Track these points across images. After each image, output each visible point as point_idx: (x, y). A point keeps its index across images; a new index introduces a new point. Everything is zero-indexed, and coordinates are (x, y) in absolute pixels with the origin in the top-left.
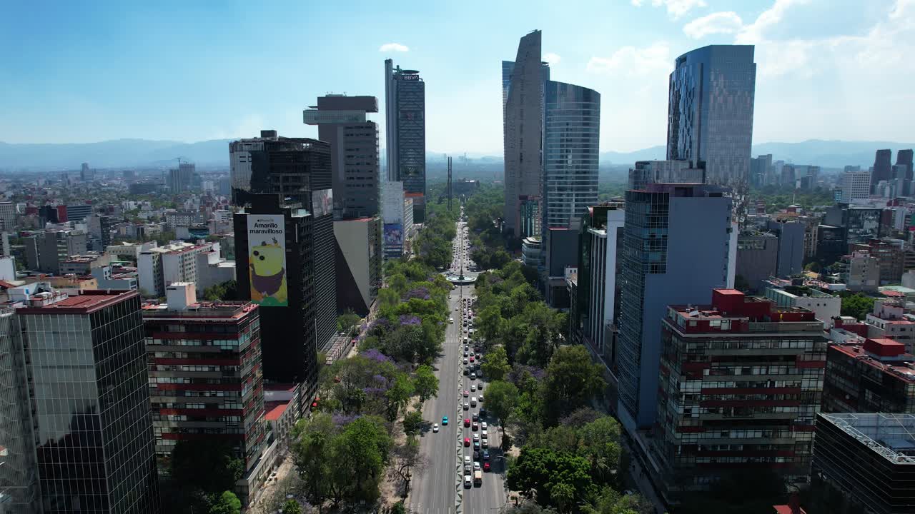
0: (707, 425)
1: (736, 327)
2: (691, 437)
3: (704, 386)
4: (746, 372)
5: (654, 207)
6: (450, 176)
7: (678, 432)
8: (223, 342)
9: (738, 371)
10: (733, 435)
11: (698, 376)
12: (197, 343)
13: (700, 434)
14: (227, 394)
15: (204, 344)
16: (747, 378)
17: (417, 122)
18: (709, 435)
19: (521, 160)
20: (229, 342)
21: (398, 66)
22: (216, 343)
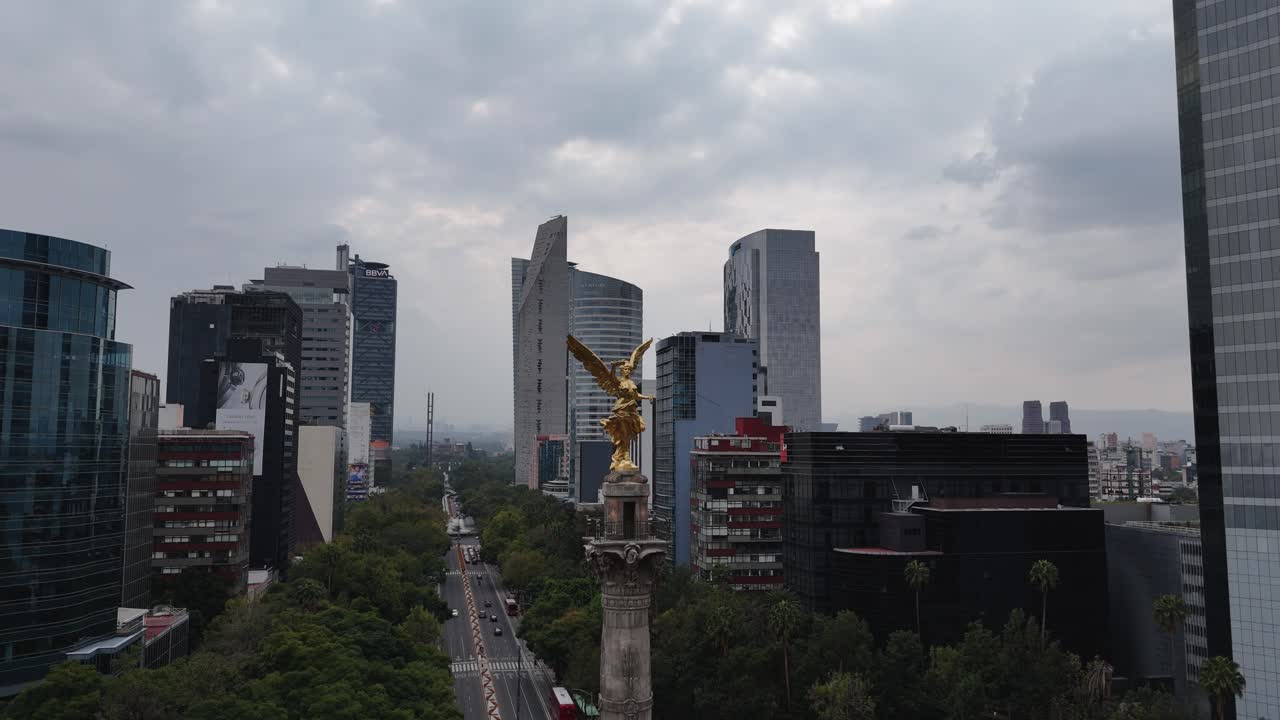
0: (737, 548)
1: (755, 446)
2: (722, 561)
3: (730, 506)
4: (768, 491)
5: (681, 351)
6: (430, 422)
7: (708, 555)
8: (222, 463)
9: (761, 491)
10: (762, 559)
11: (723, 495)
12: (189, 465)
13: (730, 558)
14: (219, 524)
15: (198, 464)
16: (768, 498)
17: (385, 338)
18: (739, 559)
19: (539, 389)
20: (230, 463)
21: (357, 256)
22: (213, 463)
